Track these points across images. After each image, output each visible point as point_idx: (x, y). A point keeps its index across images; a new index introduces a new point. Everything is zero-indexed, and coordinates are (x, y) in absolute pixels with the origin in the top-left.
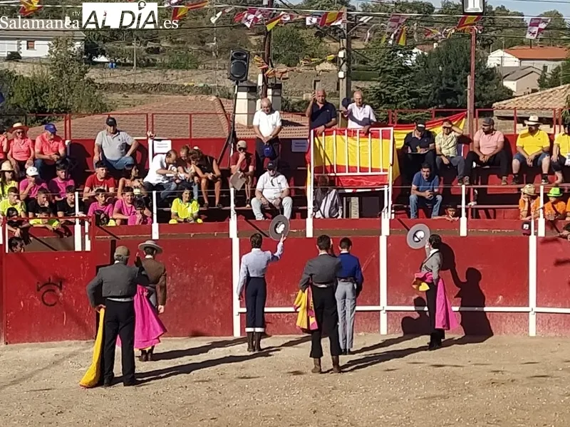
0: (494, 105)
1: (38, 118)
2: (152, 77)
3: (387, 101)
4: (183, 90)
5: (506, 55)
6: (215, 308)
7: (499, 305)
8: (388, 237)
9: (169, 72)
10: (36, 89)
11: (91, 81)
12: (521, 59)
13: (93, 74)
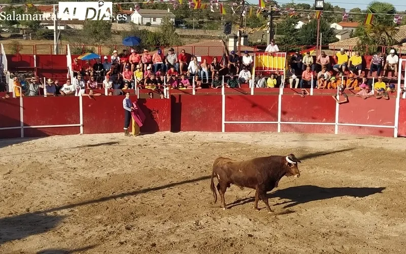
0: (329, 44)
1: (157, 48)
2: (200, 32)
3: (287, 42)
4: (212, 38)
5: (338, 25)
6: (215, 121)
7: (324, 122)
8: (282, 96)
9: (207, 31)
10: (156, 37)
11: (176, 34)
12: (343, 27)
13: (177, 31)
